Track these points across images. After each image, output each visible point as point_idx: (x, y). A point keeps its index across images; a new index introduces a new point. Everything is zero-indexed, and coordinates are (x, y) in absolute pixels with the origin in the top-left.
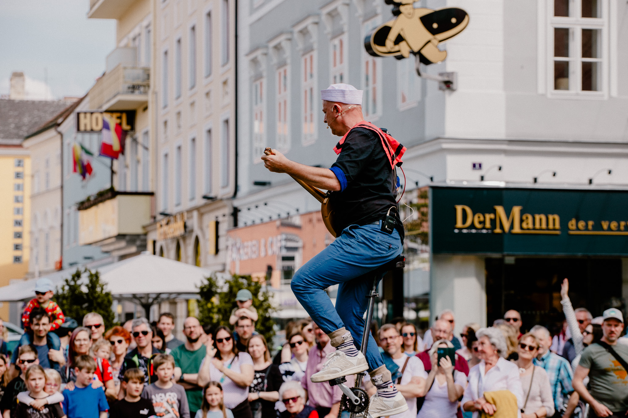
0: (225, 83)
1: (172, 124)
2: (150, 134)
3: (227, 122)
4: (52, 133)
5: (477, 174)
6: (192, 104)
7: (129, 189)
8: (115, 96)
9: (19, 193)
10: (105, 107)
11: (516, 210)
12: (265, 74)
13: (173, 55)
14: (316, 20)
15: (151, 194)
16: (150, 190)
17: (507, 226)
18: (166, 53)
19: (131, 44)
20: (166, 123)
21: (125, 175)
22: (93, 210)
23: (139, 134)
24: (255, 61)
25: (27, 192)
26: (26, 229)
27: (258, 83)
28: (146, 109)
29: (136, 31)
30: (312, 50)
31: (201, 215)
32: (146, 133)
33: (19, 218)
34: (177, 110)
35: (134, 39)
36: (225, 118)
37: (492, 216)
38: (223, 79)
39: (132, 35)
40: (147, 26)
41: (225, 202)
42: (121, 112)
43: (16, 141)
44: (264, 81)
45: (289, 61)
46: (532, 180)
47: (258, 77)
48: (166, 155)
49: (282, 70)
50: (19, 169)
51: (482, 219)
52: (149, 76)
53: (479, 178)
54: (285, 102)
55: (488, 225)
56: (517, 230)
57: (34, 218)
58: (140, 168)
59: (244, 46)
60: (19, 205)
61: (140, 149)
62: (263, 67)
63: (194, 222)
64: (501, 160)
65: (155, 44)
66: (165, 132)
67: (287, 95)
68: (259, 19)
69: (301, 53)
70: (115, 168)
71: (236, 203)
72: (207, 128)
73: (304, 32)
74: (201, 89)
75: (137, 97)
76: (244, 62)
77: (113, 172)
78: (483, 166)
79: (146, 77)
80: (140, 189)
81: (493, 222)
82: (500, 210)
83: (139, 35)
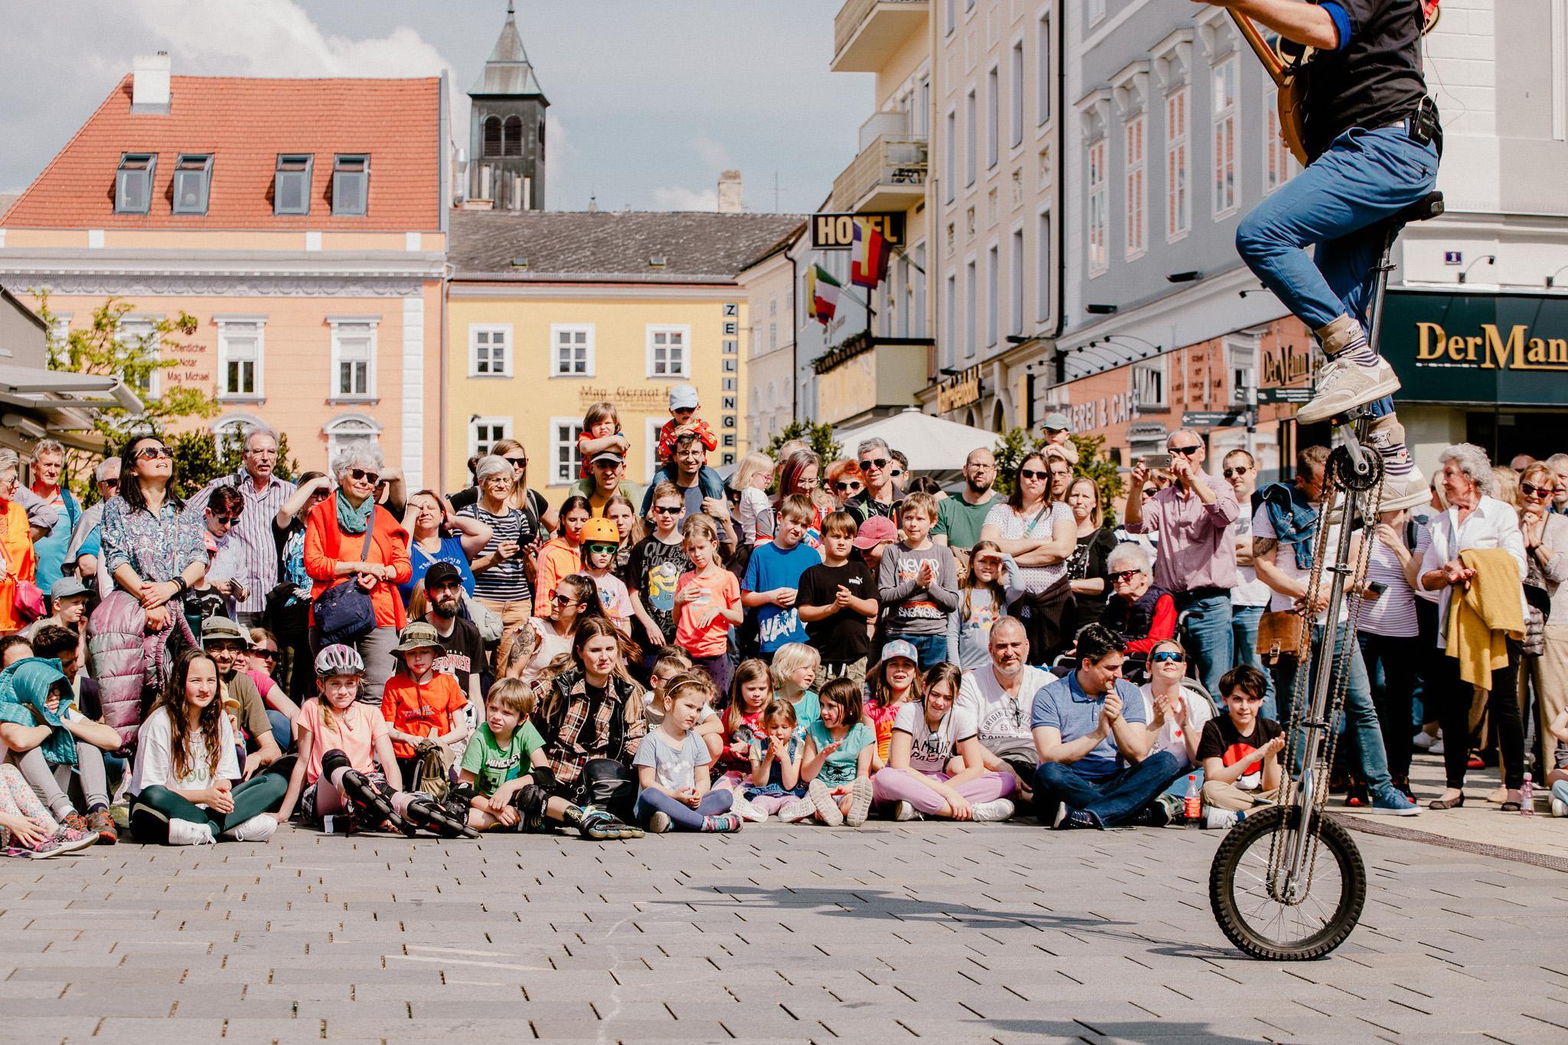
0: (1043, 154)
1: (961, 228)
2: (927, 247)
3: (1046, 216)
4: (780, 260)
5: (1454, 270)
6: (992, 193)
7: (894, 335)
8: (872, 188)
9: (731, 357)
10: (856, 209)
11: (1518, 331)
12: (1106, 133)
13: (963, 118)
14: (1189, 38)
15: (929, 342)
16: (928, 336)
17: (1502, 358)
18: (952, 116)
19: (899, 108)
20: (951, 227)
21: (890, 315)
22: (840, 370)
23: (911, 250)
24: (1090, 115)
25: (743, 355)
26: (741, 411)
27: (1096, 148)
28: (921, 207)
29: (908, 86)
30: (1183, 85)
31: (1006, 368)
32: (922, 246)
33: (730, 394)
34: (969, 207)
35: (903, 101)
36: (1043, 210)
37: (1479, 341)
38: (1041, 148)
39: (899, 95)
40: (923, 79)
41: (1043, 344)
42: (883, 214)
43: (726, 278)
44: (1106, 143)
45: (1145, 108)
46: (1544, 283)
47: (1096, 138)
48: (952, 279)
49: (1133, 124)
50: (731, 319)
51: (1461, 345)
52: (925, 154)
53: (1456, 278)
54: (1139, 176)
55: (1471, 356)
56: (1519, 363)
57: (754, 395)
58: (912, 303)
59: (1073, 90)
60: (731, 375)
61: (912, 270)
62: (1104, 121)
63: (995, 381)
64: (1495, 247)
65: (935, 104)
66: (950, 243)
67: (1143, 163)
68: (1098, 45)
69: (1164, 93)
70: (873, 307)
71: (1061, 345)
72: (1016, 229)
73: (1169, 59)
74: (1006, 168)
75: (906, 189)
76: (1073, 116)
77: (870, 313)
78: (1463, 257)
79: (921, 156)
80: (912, 336)
81: (1480, 350)
82: (1491, 330)
83: (912, 92)
